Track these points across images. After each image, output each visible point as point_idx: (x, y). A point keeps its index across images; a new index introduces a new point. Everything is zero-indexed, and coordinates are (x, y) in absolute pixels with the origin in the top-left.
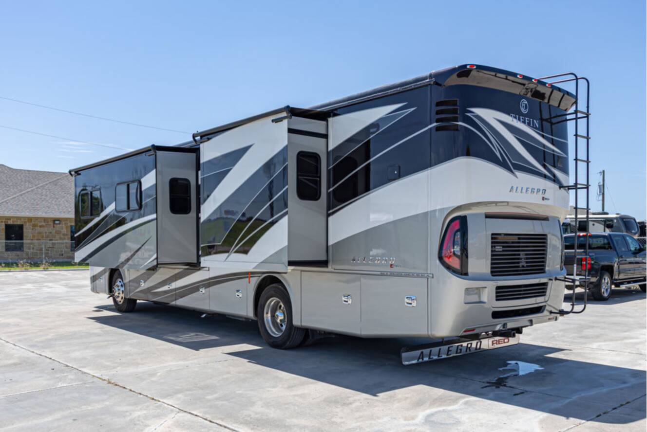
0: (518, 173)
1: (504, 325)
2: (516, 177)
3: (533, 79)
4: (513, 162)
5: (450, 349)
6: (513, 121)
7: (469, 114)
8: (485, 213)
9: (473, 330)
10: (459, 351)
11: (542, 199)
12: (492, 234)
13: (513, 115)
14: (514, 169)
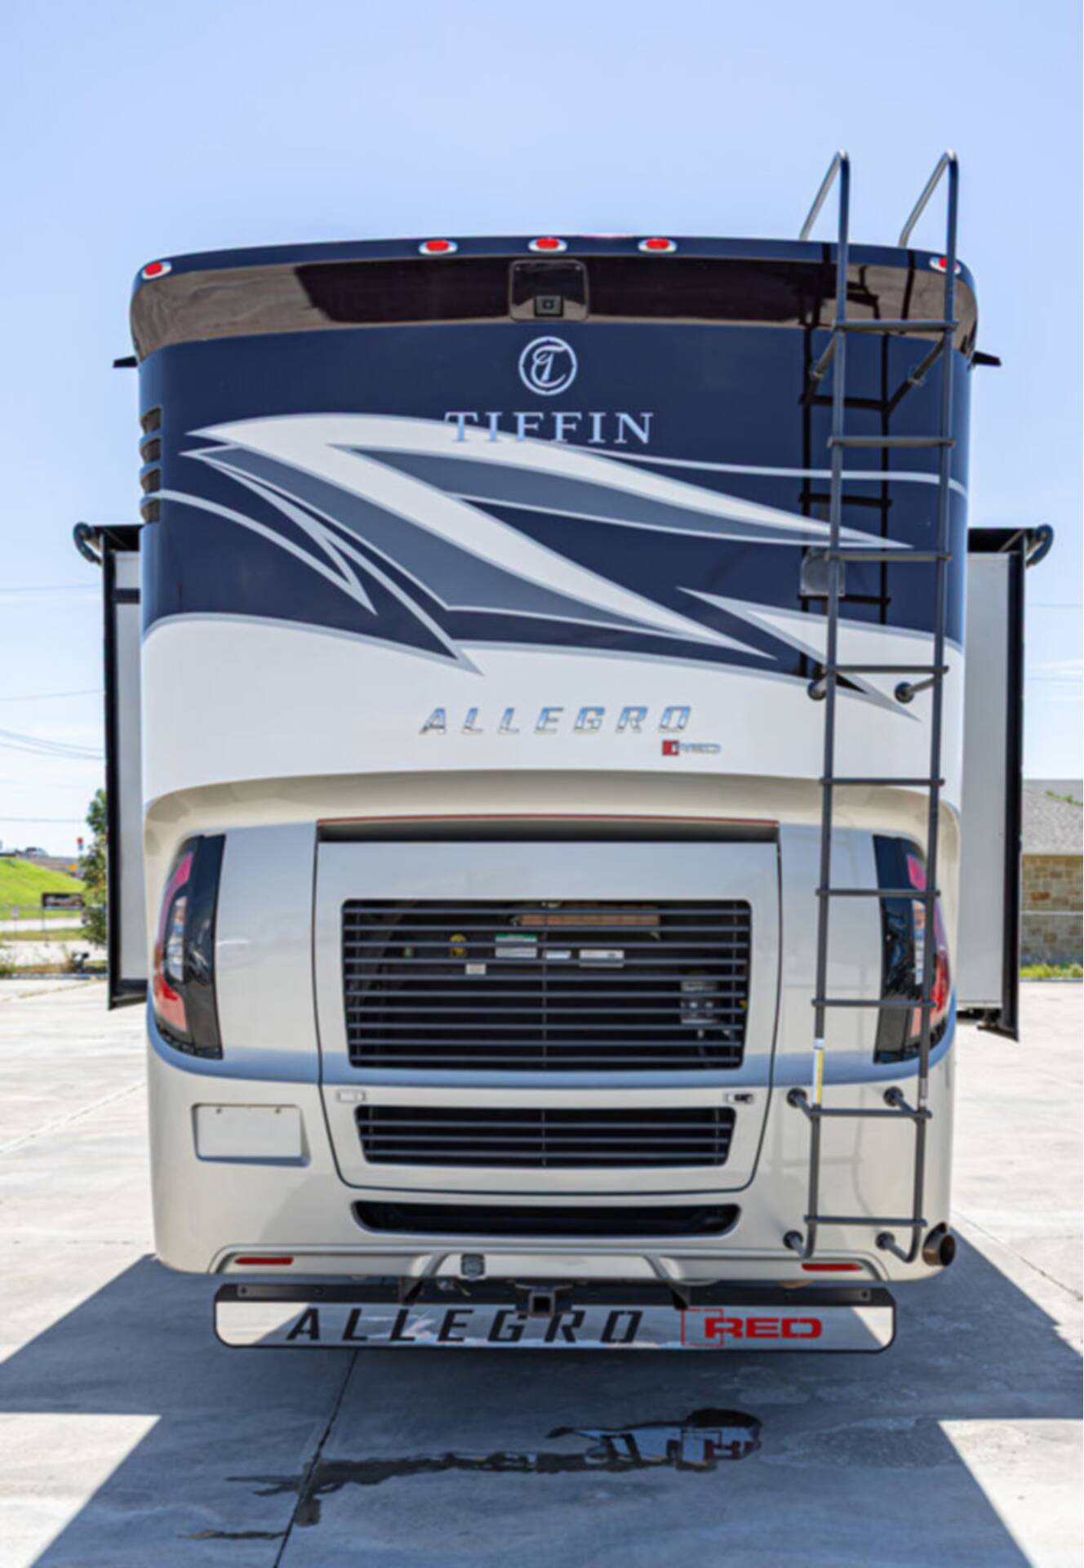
0: (471, 651)
1: (473, 1260)
2: (472, 668)
3: (529, 239)
4: (448, 608)
5: (458, 1318)
6: (461, 439)
7: (195, 454)
8: (319, 821)
9: (286, 1260)
10: (505, 1332)
11: (659, 748)
12: (350, 904)
13: (461, 416)
14: (455, 634)
